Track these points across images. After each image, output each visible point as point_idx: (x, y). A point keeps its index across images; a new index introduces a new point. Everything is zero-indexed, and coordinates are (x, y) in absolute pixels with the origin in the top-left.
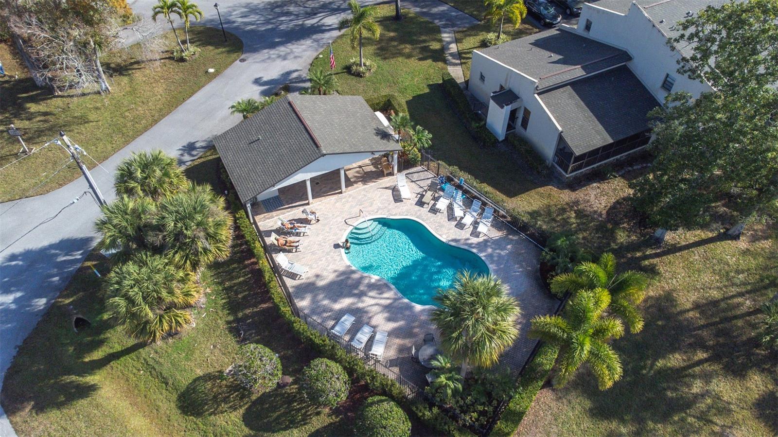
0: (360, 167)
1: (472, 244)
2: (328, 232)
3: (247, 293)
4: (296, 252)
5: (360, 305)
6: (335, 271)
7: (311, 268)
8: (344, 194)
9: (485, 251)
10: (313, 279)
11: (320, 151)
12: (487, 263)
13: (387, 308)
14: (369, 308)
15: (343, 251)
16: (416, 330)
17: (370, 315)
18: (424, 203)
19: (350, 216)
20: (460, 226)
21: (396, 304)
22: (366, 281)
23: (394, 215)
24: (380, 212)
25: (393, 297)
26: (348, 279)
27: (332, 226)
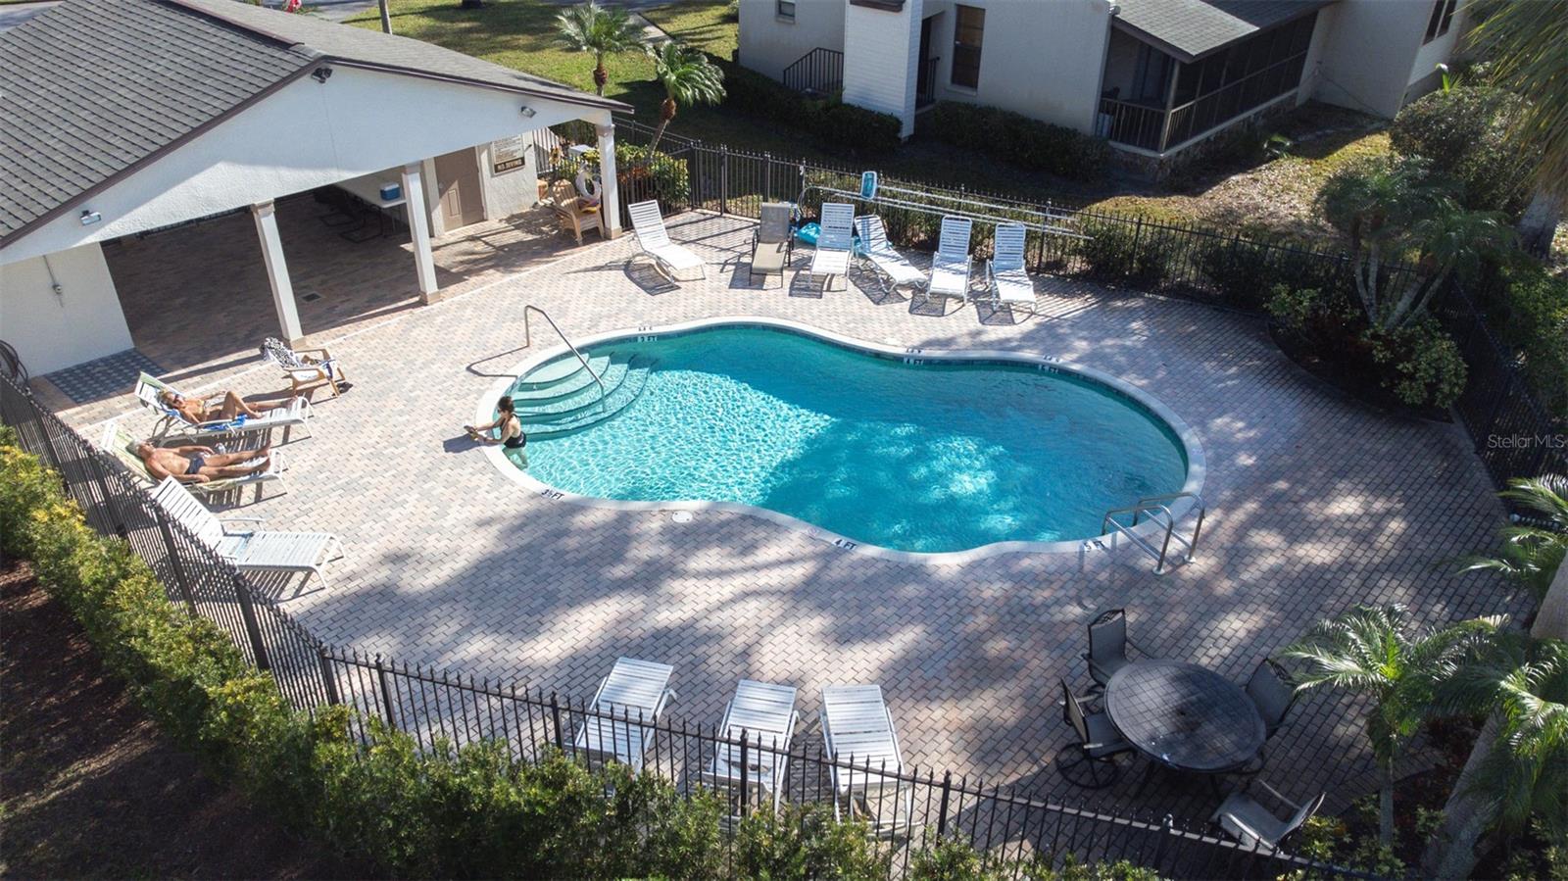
0: (473, 239)
2: (401, 413)
4: (258, 499)
5: (667, 617)
6: (483, 523)
7: (354, 537)
8: (434, 307)
9: (1067, 349)
12: (1100, 375)
13: (804, 595)
14: (715, 620)
15: (495, 453)
16: (997, 647)
17: (740, 641)
18: (763, 274)
19: (488, 354)
20: (929, 307)
21: (837, 572)
22: (655, 525)
23: (667, 323)
24: (603, 325)
25: (809, 549)
26: (561, 533)
27: (418, 392)
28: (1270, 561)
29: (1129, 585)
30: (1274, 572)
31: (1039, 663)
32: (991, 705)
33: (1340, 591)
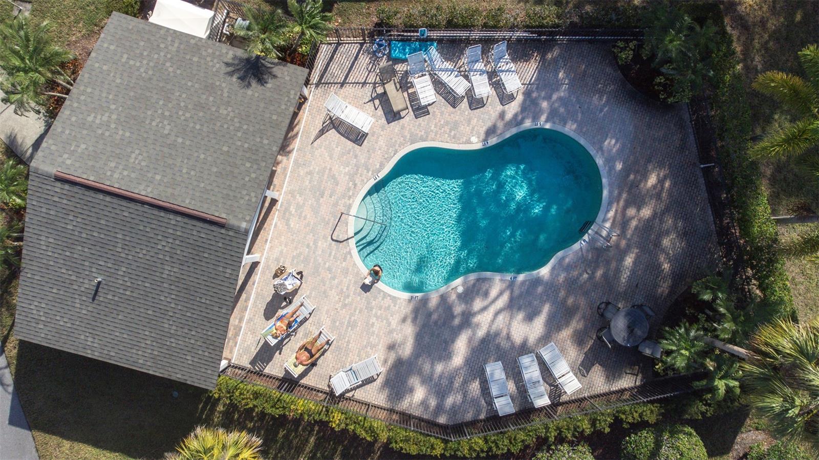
1: (516, 115)
3: (340, 448)
6: (404, 320)
8: (280, 202)
9: (541, 112)
10: (392, 357)
11: (237, 231)
12: (559, 128)
13: (512, 306)
15: (381, 286)
16: (570, 301)
17: (504, 333)
18: (399, 112)
19: (331, 225)
20: (476, 103)
21: (517, 292)
22: (453, 297)
25: (504, 285)
26: (429, 315)
27: (327, 264)
28: (634, 223)
29: (598, 257)
30: (636, 228)
31: (583, 302)
32: (576, 324)
33: (654, 231)
